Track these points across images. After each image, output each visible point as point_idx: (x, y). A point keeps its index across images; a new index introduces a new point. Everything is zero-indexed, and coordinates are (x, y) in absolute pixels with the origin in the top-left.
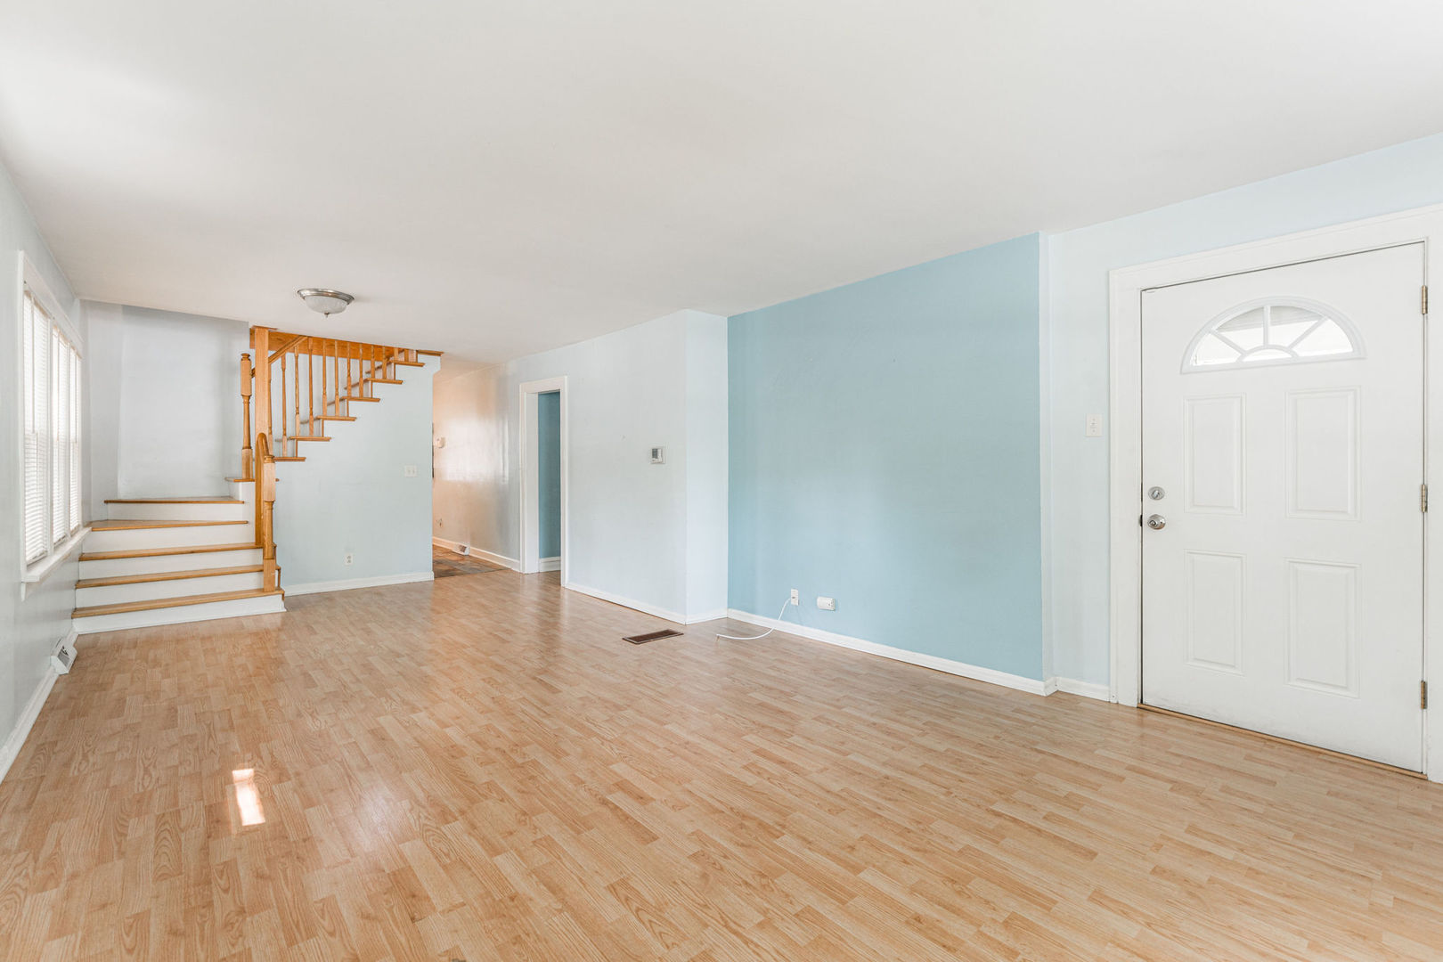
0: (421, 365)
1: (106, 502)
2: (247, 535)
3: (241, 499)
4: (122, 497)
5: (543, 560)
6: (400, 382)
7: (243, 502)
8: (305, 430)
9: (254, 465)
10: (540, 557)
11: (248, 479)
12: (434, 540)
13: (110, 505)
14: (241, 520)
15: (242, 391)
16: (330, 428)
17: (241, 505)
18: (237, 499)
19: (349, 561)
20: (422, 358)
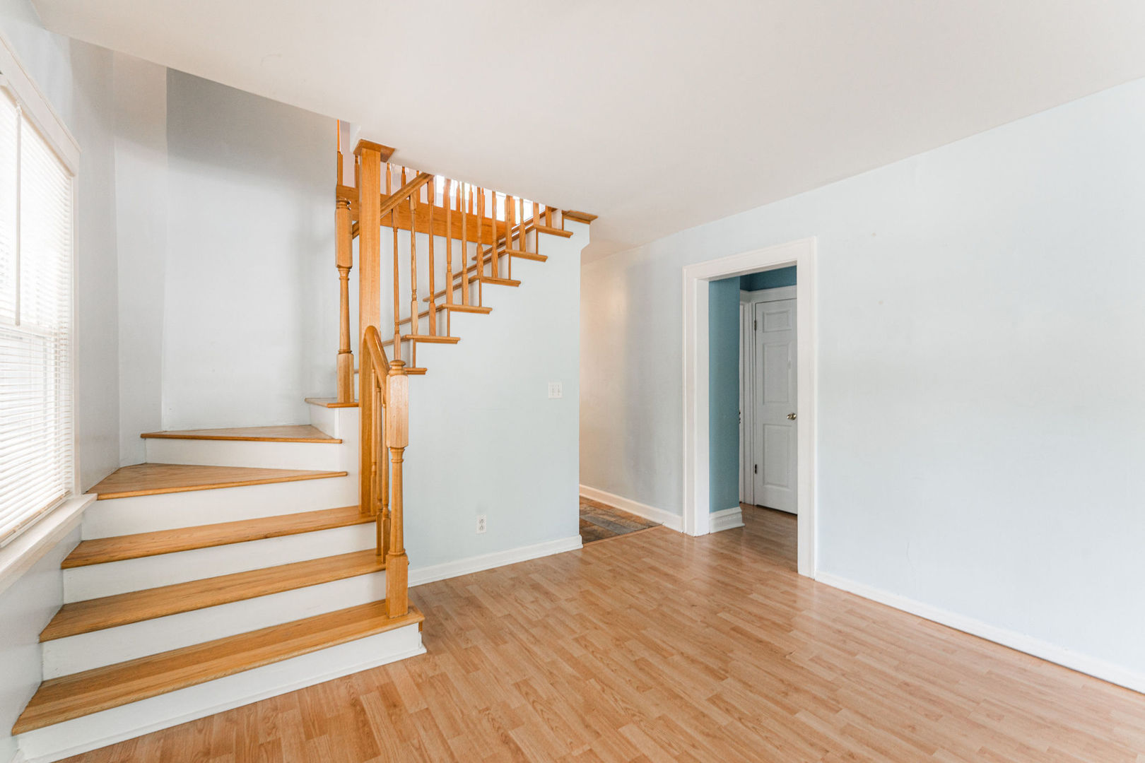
0: (568, 235)
1: (144, 436)
2: (346, 494)
3: (337, 436)
4: (167, 426)
5: (714, 515)
6: (544, 259)
7: (341, 442)
8: (423, 327)
9: (357, 379)
10: (710, 512)
11: (347, 402)
12: (581, 490)
13: (149, 441)
14: (338, 470)
15: (338, 258)
16: (459, 323)
17: (338, 446)
18: (329, 433)
19: (482, 528)
20: (570, 225)
